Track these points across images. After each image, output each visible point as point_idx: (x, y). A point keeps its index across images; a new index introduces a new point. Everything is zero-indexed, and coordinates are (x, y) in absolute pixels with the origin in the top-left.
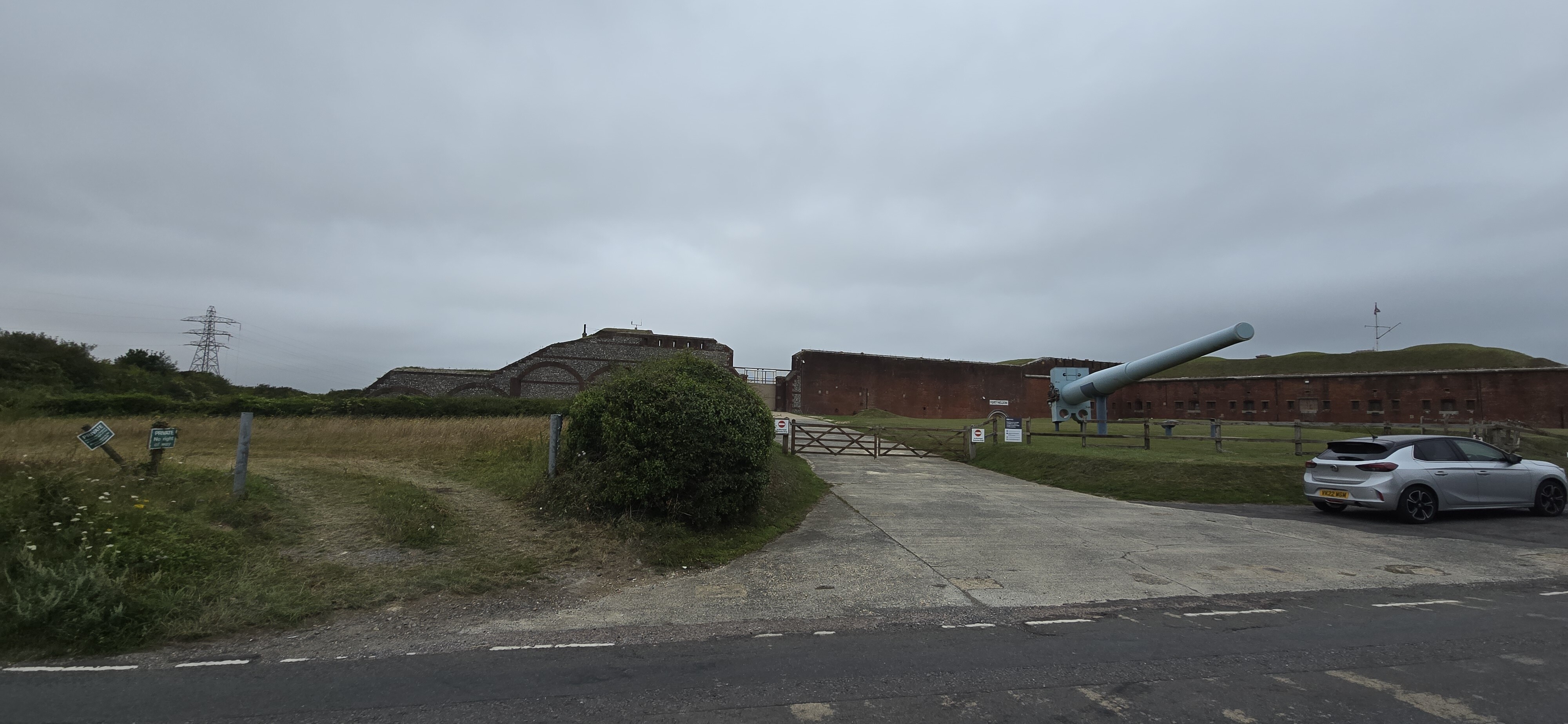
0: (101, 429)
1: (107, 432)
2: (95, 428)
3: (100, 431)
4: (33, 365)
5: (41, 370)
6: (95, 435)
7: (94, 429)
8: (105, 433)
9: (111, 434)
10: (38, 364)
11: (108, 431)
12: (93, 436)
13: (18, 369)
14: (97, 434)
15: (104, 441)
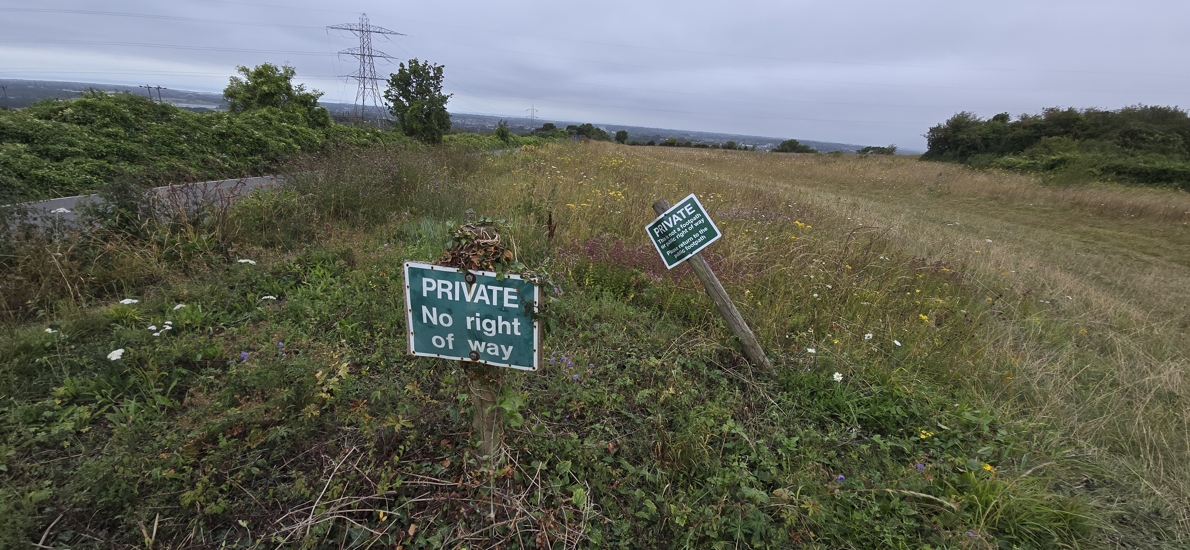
0: (689, 217)
1: (701, 226)
2: (674, 212)
3: (685, 221)
4: (1157, 135)
5: (1163, 141)
6: (670, 230)
7: (670, 215)
8: (696, 230)
9: (711, 234)
10: (1162, 135)
11: (707, 224)
12: (667, 233)
13: (1143, 139)
14: (675, 227)
15: (691, 251)
